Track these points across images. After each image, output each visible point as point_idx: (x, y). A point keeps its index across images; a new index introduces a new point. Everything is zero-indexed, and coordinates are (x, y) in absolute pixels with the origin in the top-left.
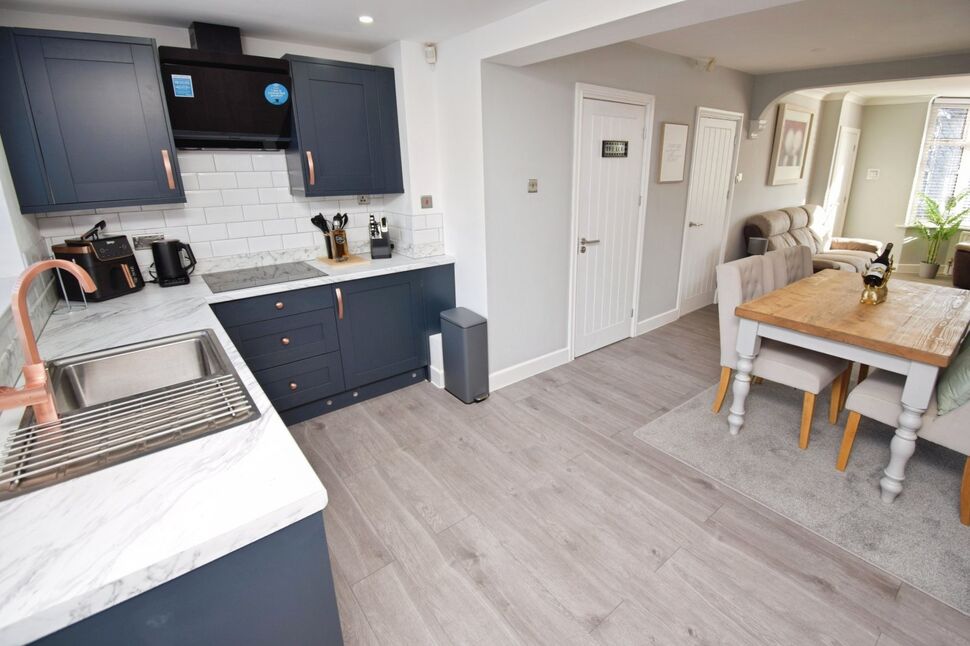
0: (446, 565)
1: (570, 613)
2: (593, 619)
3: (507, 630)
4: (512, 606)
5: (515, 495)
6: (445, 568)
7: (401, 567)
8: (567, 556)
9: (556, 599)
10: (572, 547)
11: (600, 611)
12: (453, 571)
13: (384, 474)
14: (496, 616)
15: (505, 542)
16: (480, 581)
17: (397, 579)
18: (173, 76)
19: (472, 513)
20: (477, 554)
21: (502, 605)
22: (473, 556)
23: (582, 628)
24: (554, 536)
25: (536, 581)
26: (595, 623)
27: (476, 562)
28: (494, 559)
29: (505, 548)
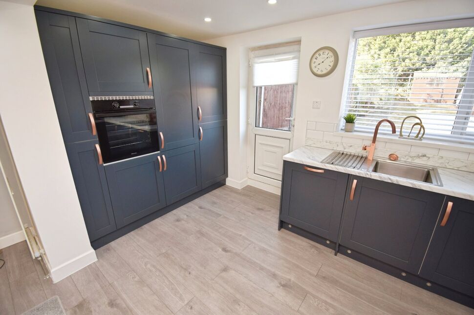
0: (293, 279)
1: (235, 271)
2: (227, 271)
4: (258, 269)
6: (292, 277)
7: (311, 275)
8: (238, 296)
9: (241, 274)
10: (236, 301)
11: (224, 274)
12: (288, 277)
14: (263, 265)
15: (271, 296)
16: (274, 276)
17: (308, 270)
20: (282, 287)
21: (262, 269)
23: (231, 267)
24: (246, 306)
25: (250, 281)
26: (225, 269)
27: (280, 284)
28: (272, 286)
29: (269, 293)
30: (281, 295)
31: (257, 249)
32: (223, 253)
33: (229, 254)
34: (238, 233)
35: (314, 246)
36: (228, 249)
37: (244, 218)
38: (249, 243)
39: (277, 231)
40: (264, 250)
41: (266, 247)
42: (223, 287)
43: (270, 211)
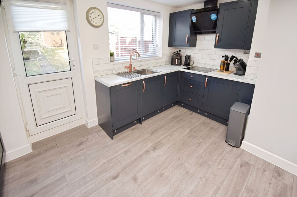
0: (151, 144)
1: (138, 172)
2: (136, 178)
3: (134, 158)
4: (140, 159)
5: (180, 159)
7: (150, 136)
8: (158, 173)
9: (142, 169)
10: (161, 175)
11: (139, 181)
12: (149, 146)
13: (179, 128)
14: (138, 155)
15: (160, 157)
16: (147, 152)
17: (147, 137)
18: (192, 17)
19: (169, 148)
20: (155, 150)
21: (141, 156)
22: (154, 149)
23: (134, 175)
24: (165, 170)
25: (148, 164)
26: (135, 179)
27: (153, 150)
28: (154, 154)
29: (158, 156)
30: (159, 152)
31: (123, 155)
32: (118, 179)
33: (120, 175)
34: (101, 164)
35: (133, 129)
36: (115, 175)
37: (84, 157)
38: (115, 159)
39: (113, 141)
40: (126, 152)
41: (124, 150)
42: (150, 182)
43: (87, 139)
